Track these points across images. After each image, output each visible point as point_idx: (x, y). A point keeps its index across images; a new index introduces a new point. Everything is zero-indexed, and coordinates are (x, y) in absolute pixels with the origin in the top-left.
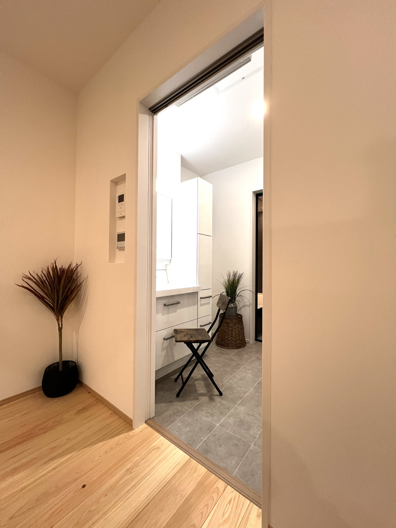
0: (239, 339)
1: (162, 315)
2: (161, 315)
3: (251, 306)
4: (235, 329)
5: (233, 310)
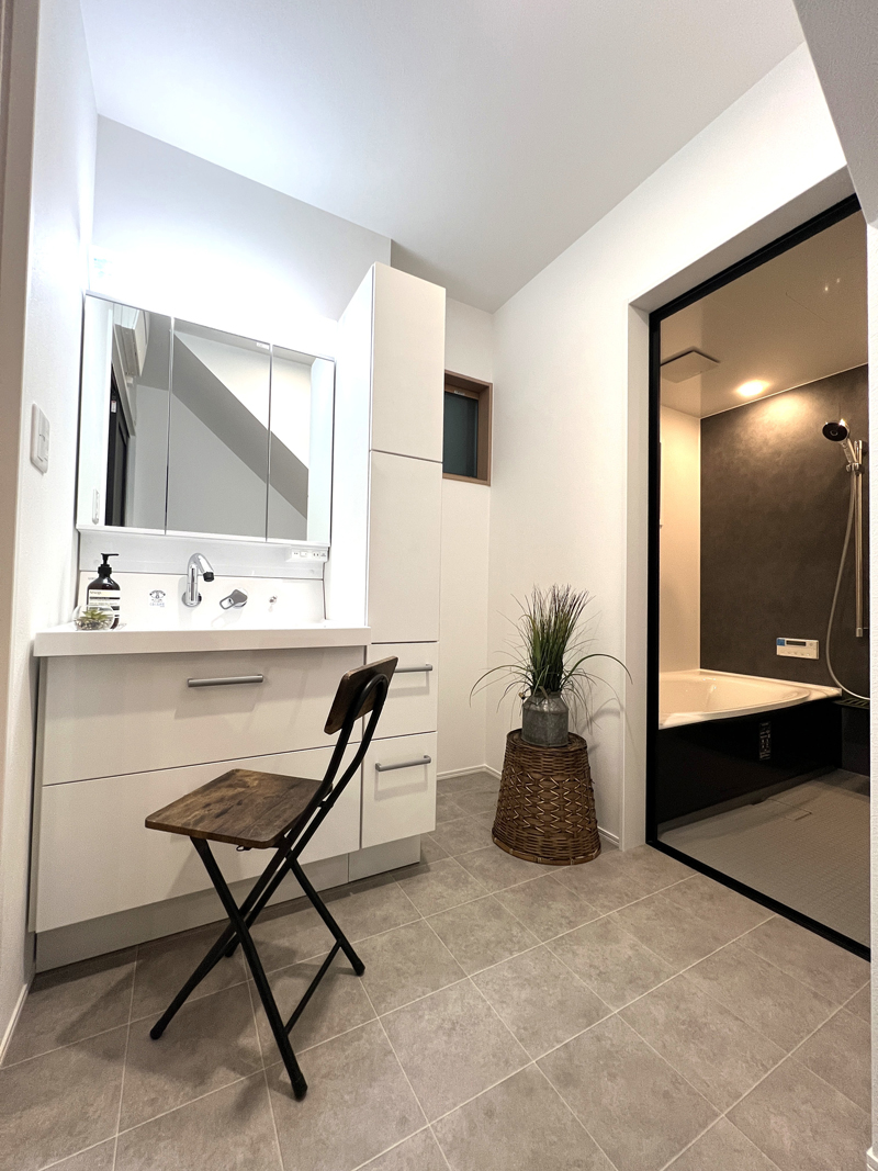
0: (561, 831)
1: (177, 716)
2: (171, 714)
3: (623, 715)
4: (547, 790)
5: (551, 723)
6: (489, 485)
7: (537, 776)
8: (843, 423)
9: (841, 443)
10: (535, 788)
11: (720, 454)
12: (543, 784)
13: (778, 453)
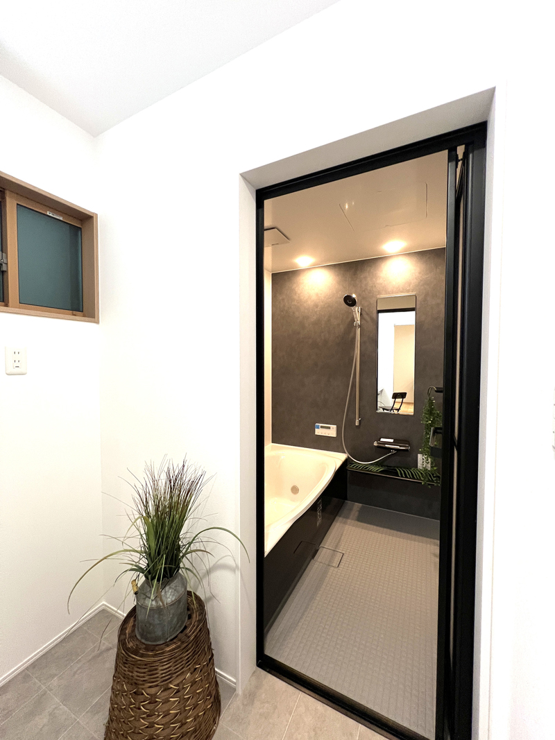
3: (238, 573)
6: (97, 322)
7: (153, 691)
8: (354, 296)
9: (352, 308)
10: (152, 706)
11: (283, 299)
12: (161, 696)
13: (316, 306)
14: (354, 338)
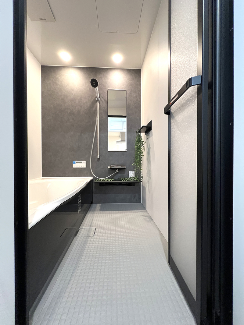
9: (95, 88)
14: (96, 110)
